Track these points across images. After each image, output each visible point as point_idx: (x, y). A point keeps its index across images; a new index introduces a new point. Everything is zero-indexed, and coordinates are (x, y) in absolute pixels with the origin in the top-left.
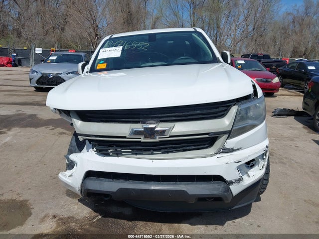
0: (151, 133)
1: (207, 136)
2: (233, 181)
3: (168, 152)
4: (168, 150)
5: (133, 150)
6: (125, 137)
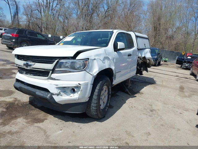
0: (27, 65)
1: (44, 70)
2: (54, 94)
3: (34, 75)
4: (34, 74)
5: (26, 72)
6: (22, 66)
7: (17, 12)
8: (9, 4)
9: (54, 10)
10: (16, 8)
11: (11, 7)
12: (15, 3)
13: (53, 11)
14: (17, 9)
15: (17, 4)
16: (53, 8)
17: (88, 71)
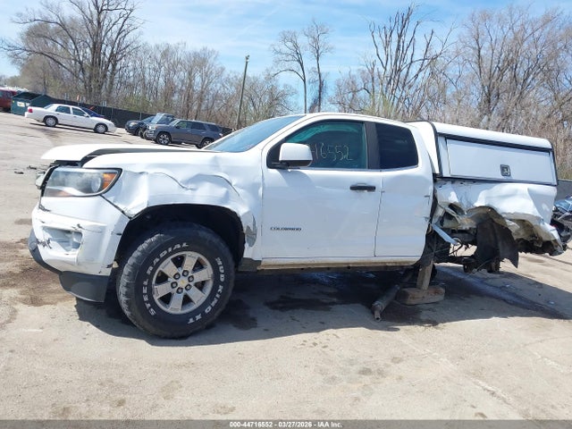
2: (41, 241)
7: (320, 97)
8: (304, 81)
9: (410, 87)
10: (317, 88)
11: (308, 86)
12: (317, 78)
13: (406, 88)
14: (320, 91)
15: (322, 79)
16: (407, 82)
17: (111, 199)
